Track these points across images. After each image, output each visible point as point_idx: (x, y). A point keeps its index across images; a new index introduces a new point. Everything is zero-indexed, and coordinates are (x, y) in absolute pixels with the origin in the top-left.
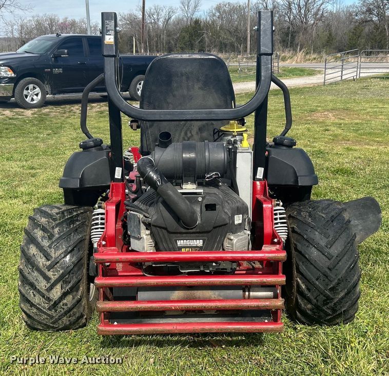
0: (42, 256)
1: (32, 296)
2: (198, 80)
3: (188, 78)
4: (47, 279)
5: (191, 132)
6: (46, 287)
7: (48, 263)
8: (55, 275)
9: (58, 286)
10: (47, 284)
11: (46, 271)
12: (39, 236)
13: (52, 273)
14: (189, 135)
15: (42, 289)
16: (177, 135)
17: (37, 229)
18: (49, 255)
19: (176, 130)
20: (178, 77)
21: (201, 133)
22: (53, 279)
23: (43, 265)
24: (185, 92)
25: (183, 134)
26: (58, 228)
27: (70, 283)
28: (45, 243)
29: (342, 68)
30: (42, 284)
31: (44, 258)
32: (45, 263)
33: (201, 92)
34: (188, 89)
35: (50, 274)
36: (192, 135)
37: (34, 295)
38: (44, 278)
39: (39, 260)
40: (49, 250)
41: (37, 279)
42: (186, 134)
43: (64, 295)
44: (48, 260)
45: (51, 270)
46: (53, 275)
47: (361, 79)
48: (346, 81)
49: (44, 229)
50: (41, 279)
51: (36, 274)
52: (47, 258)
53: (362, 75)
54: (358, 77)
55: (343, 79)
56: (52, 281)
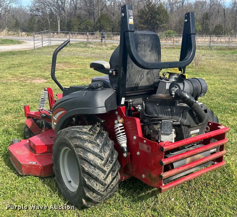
0: (98, 159)
1: (95, 185)
2: (149, 46)
3: (145, 45)
4: (104, 172)
5: (143, 75)
6: (104, 177)
7: (103, 162)
8: (108, 168)
9: (110, 175)
10: (104, 175)
11: (103, 167)
12: (90, 147)
13: (106, 168)
14: (142, 76)
15: (101, 179)
16: (137, 77)
17: (86, 143)
18: (102, 157)
19: (137, 74)
20: (141, 44)
21: (147, 75)
22: (108, 171)
23: (100, 164)
24: (143, 53)
25: (140, 76)
26: (98, 140)
27: (115, 171)
28: (97, 150)
29: (42, 40)
30: (101, 176)
31: (100, 160)
32: (101, 163)
33: (149, 53)
34: (145, 52)
35: (105, 169)
36: (144, 77)
37: (97, 185)
38: (102, 172)
39: (97, 162)
40: (101, 154)
41: (98, 174)
42: (141, 76)
43: (113, 179)
44: (103, 160)
45: (106, 166)
46: (107, 169)
47: (51, 46)
48: (45, 47)
49: (91, 142)
50: (101, 173)
51: (97, 171)
52: (101, 159)
53: (52, 44)
54: (50, 45)
55: (43, 46)
56: (107, 173)
